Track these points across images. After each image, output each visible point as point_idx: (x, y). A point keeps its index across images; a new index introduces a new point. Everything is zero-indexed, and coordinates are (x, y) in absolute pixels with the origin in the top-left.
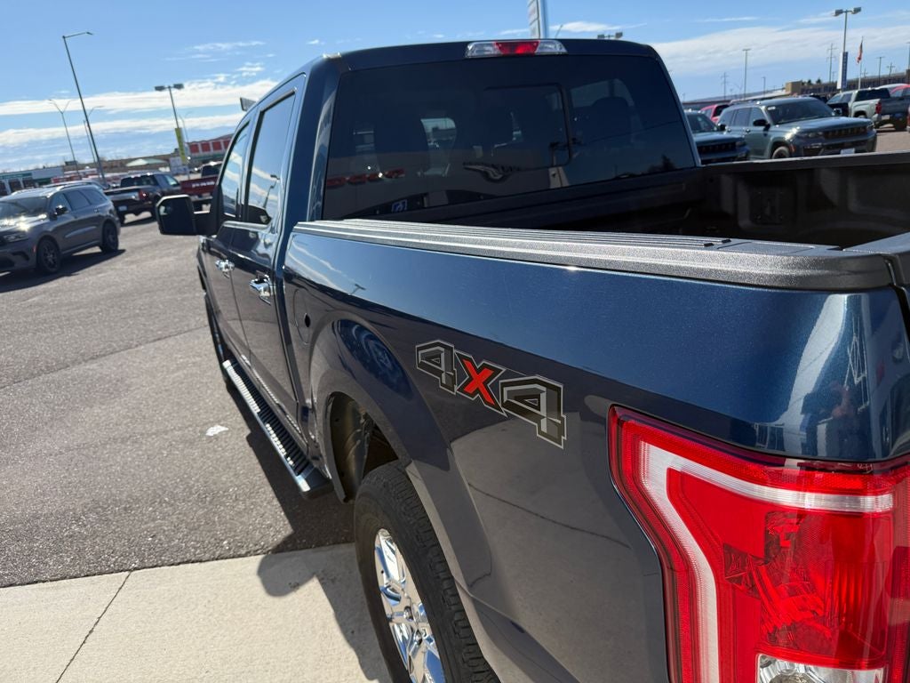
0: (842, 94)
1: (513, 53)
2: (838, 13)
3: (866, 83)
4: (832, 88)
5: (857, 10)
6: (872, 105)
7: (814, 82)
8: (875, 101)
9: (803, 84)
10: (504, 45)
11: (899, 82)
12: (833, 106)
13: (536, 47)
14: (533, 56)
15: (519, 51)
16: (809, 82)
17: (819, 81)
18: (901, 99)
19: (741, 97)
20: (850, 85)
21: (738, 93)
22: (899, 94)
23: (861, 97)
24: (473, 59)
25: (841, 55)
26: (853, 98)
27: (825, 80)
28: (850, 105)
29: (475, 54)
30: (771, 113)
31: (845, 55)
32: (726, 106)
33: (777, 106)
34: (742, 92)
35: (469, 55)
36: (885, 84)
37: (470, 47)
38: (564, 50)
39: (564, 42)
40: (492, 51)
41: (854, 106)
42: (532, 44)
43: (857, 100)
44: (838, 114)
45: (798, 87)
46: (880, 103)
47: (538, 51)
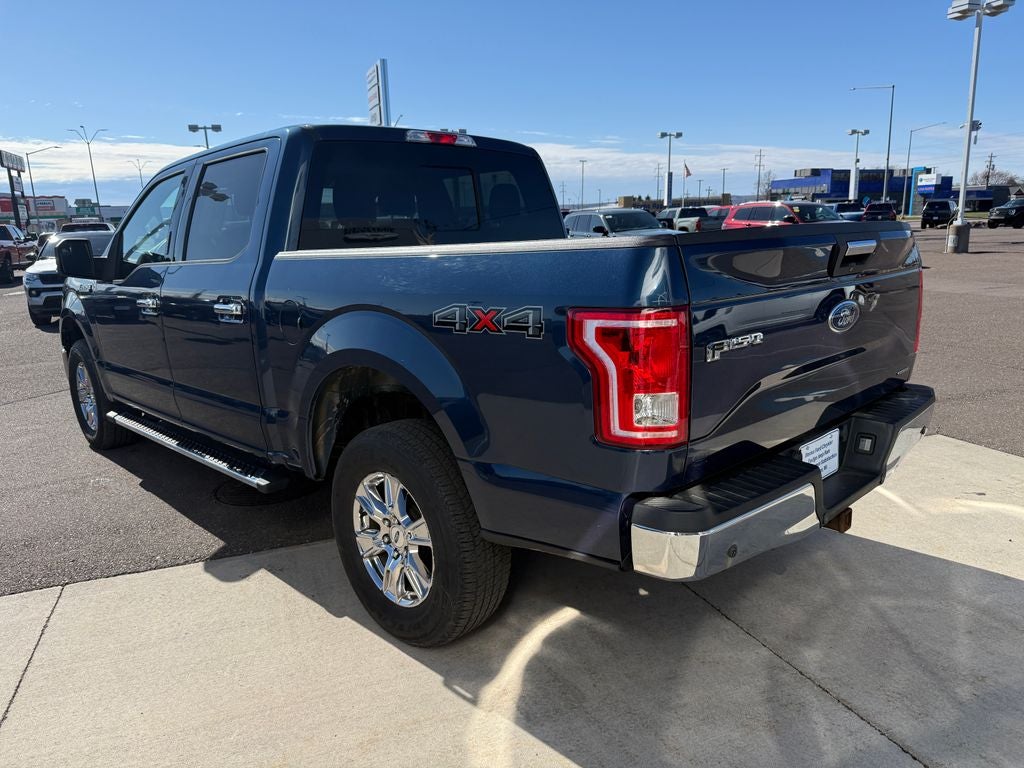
0: (668, 210)
1: (437, 142)
2: (664, 135)
3: (689, 202)
4: (659, 205)
5: (679, 135)
6: (692, 223)
7: (644, 198)
8: (695, 219)
9: (634, 199)
10: (432, 134)
11: (715, 204)
12: (660, 220)
13: (455, 140)
14: (454, 146)
15: (444, 141)
16: (640, 197)
17: (648, 198)
18: (716, 218)
19: (578, 207)
20: (674, 204)
21: (576, 203)
22: (715, 214)
23: (684, 214)
24: (411, 143)
25: (667, 175)
26: (677, 214)
27: (654, 198)
28: (675, 220)
29: (413, 139)
30: (608, 220)
31: (670, 175)
32: (568, 213)
33: (613, 215)
34: (580, 203)
35: (408, 139)
36: (705, 204)
37: (409, 133)
38: (475, 144)
39: (475, 138)
40: (424, 138)
41: (679, 222)
42: (453, 136)
43: (680, 217)
44: (664, 226)
45: (629, 201)
46: (699, 221)
47: (457, 142)
